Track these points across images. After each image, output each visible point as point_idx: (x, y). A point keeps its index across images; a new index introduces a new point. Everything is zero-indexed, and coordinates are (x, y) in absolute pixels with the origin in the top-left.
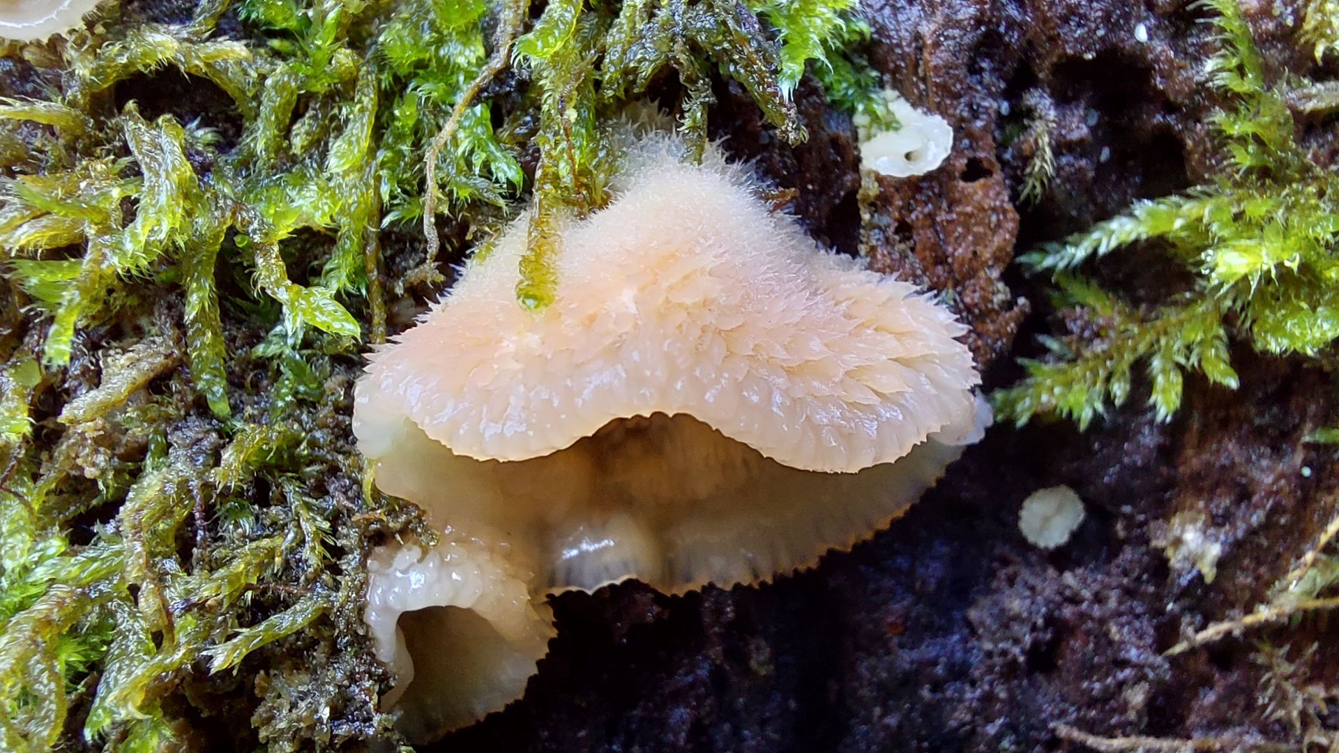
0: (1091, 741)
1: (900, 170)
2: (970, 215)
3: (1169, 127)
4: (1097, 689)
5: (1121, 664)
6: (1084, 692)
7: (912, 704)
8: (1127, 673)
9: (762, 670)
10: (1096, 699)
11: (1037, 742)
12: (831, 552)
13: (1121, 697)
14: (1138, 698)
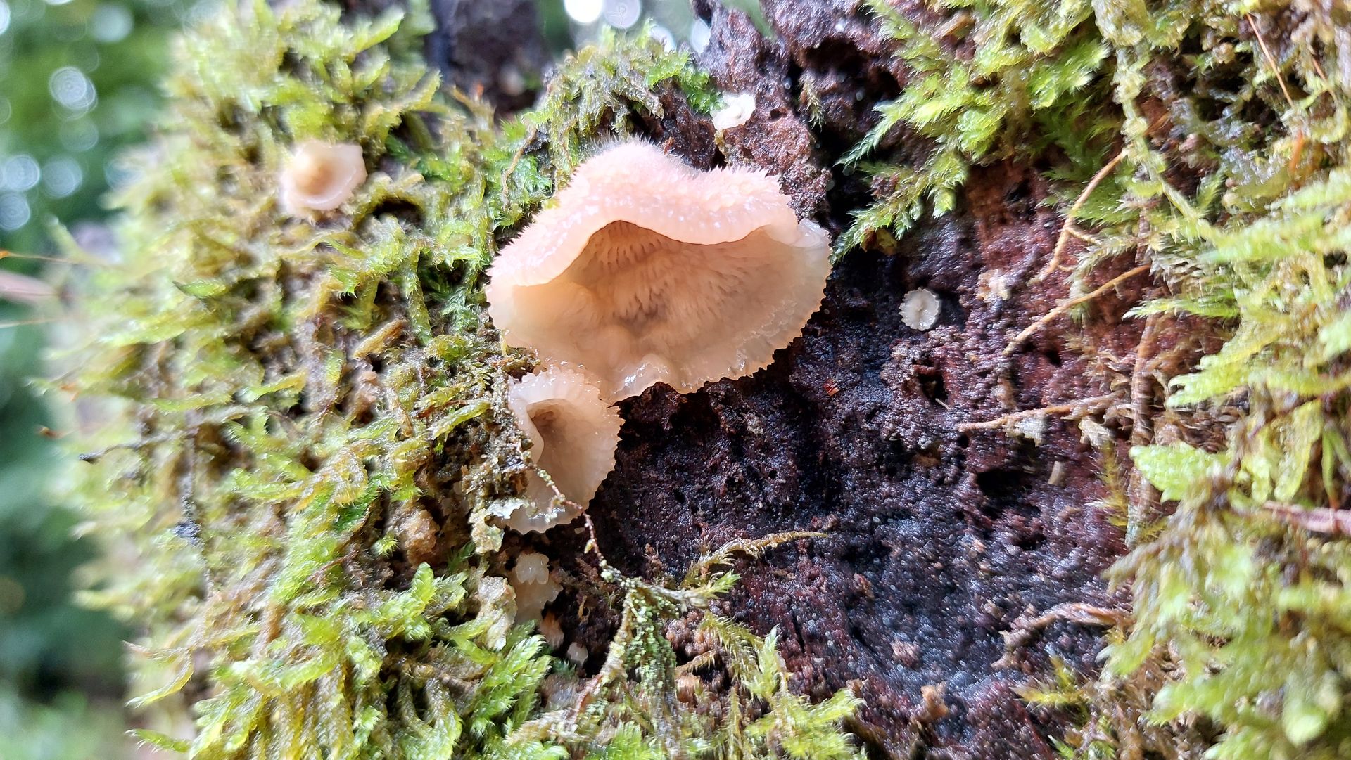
0: (979, 425)
1: (733, 124)
2: (780, 136)
3: (879, 69)
4: (974, 394)
5: (983, 374)
6: (966, 399)
7: (861, 437)
8: (989, 378)
9: (756, 431)
10: (976, 401)
11: (950, 440)
12: (777, 351)
13: (991, 396)
14: (1000, 391)
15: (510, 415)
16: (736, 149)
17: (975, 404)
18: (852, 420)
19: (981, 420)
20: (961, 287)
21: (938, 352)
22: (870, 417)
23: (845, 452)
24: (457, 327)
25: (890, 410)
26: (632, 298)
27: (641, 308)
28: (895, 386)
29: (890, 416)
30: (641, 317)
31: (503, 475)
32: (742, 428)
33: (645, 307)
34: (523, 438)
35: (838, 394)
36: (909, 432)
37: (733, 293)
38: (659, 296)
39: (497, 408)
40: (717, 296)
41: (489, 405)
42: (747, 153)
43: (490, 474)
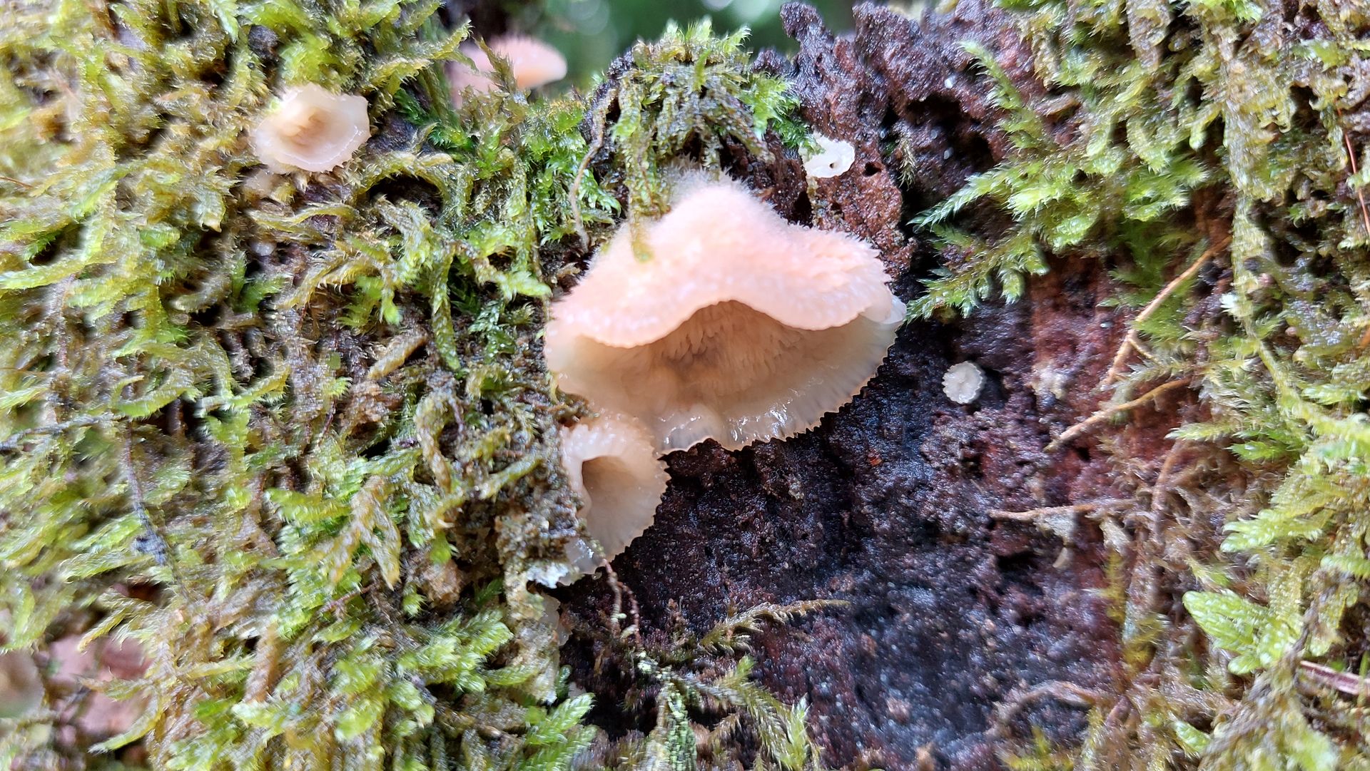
0: (1013, 515)
1: (829, 174)
2: (872, 195)
3: (977, 134)
4: (1009, 482)
5: (1022, 463)
6: (1001, 486)
7: (897, 511)
8: (1026, 468)
9: (798, 496)
10: (1011, 489)
11: (980, 524)
12: (826, 414)
13: (1025, 486)
14: (1035, 483)
15: (563, 475)
16: (827, 203)
17: (1010, 491)
18: (891, 493)
19: (1012, 508)
20: (1008, 369)
21: (982, 435)
22: (910, 494)
23: (876, 521)
24: (492, 351)
25: (932, 489)
26: (684, 339)
27: (690, 349)
28: (936, 464)
29: (931, 497)
30: (688, 359)
31: (551, 540)
32: (784, 490)
33: (695, 350)
34: (576, 500)
35: (880, 466)
36: (947, 516)
37: (792, 348)
38: (711, 339)
39: (551, 467)
40: (776, 351)
41: (541, 461)
42: (837, 207)
43: (537, 537)
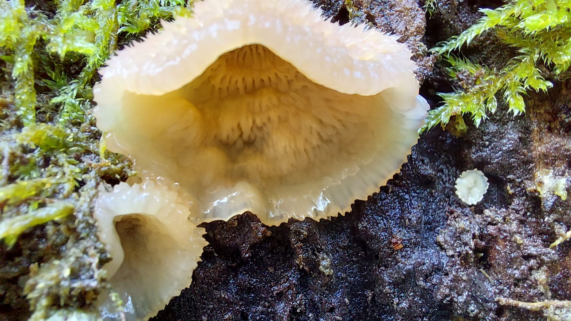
0: (521, 304)
2: (401, 12)
4: (517, 274)
5: (528, 257)
6: (510, 276)
7: (414, 292)
8: (532, 262)
9: (327, 272)
10: (518, 280)
11: (491, 310)
12: (357, 201)
13: (532, 278)
14: (541, 276)
15: (93, 226)
16: (362, 13)
17: (517, 282)
18: (411, 275)
19: (519, 297)
20: (511, 176)
21: (491, 229)
22: (427, 277)
23: (396, 300)
24: (62, 119)
25: (447, 274)
26: (235, 125)
27: (241, 135)
28: (451, 253)
29: (447, 281)
30: (240, 144)
31: (72, 289)
32: (315, 266)
33: (245, 136)
34: (102, 252)
35: (401, 250)
36: (461, 299)
37: (328, 141)
38: (260, 129)
39: (80, 216)
40: (315, 141)
41: (72, 210)
42: (371, 18)
43: (58, 285)
